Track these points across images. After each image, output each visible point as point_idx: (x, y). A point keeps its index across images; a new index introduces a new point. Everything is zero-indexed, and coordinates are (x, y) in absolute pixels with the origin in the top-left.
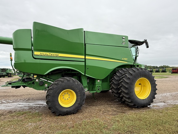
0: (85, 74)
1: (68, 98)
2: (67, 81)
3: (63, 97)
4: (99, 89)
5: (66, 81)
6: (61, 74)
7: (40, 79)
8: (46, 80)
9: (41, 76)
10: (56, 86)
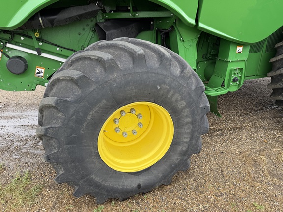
0: (197, 20)
1: (134, 126)
2: (134, 61)
3: (115, 126)
4: (235, 81)
5: (125, 63)
6: (92, 24)
7: (5, 46)
8: (35, 53)
9: (8, 36)
10: (77, 92)
